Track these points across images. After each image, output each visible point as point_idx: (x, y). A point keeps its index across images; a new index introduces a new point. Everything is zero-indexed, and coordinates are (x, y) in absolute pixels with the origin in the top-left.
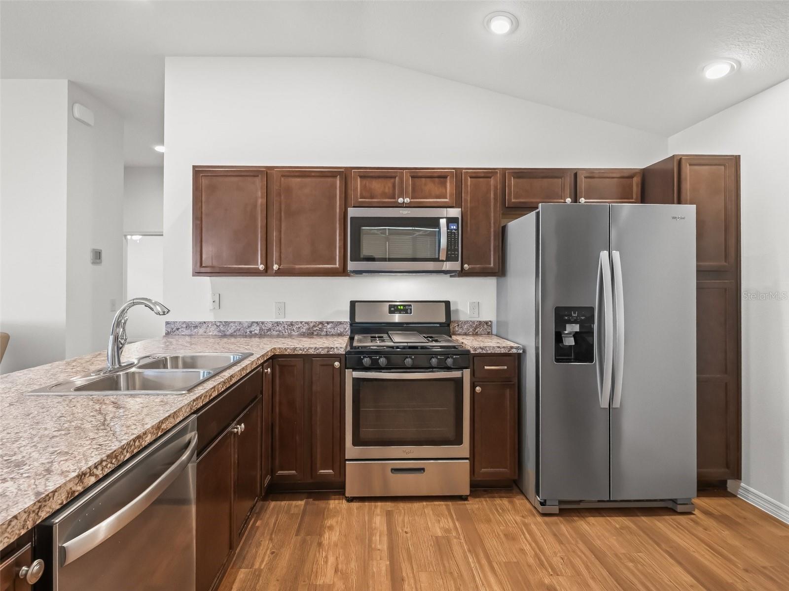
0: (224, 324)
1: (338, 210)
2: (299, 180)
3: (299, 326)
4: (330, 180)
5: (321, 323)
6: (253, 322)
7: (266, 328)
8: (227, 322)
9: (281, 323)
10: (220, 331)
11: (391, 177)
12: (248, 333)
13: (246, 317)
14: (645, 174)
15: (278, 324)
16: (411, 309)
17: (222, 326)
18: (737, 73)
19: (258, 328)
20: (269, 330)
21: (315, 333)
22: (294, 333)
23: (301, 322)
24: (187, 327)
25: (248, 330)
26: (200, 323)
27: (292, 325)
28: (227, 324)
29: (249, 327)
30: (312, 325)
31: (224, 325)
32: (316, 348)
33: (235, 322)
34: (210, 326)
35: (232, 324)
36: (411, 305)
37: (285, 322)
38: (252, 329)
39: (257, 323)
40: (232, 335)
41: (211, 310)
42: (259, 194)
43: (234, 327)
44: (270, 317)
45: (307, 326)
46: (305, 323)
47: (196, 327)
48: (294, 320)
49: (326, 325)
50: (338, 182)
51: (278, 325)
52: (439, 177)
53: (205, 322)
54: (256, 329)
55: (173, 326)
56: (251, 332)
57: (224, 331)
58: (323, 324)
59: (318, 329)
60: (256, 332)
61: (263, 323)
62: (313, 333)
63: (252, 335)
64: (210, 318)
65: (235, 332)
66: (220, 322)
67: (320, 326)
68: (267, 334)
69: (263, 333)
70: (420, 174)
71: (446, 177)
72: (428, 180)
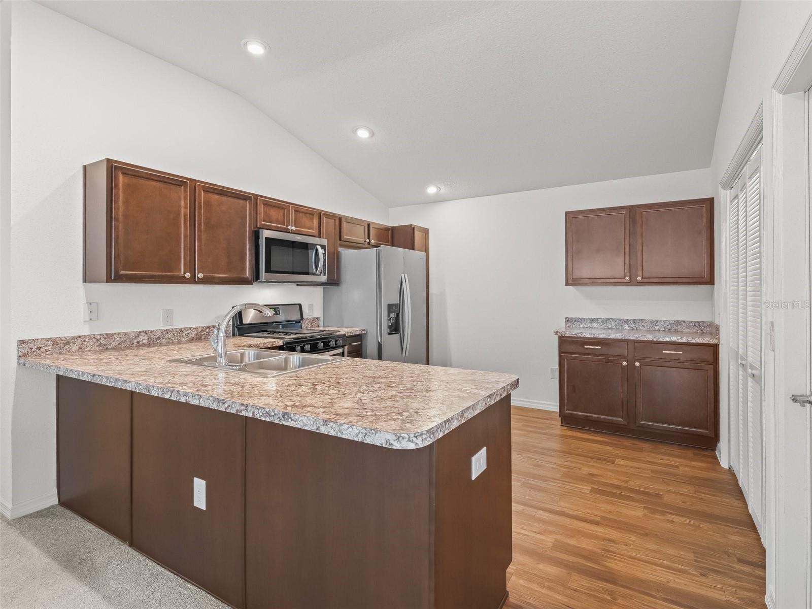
0: (105, 336)
1: (248, 229)
2: (217, 197)
3: (188, 332)
4: (242, 202)
5: (208, 327)
6: (140, 332)
7: (155, 337)
8: (109, 334)
9: (171, 330)
10: (100, 345)
11: (282, 208)
12: (135, 343)
13: (132, 328)
14: (393, 230)
15: (167, 331)
16: (279, 311)
17: (102, 339)
18: (437, 194)
19: (146, 338)
20: (159, 338)
21: (203, 337)
22: (183, 339)
23: (190, 328)
24: (53, 345)
25: (135, 341)
26: (73, 338)
27: (181, 331)
28: (109, 336)
29: (136, 337)
30: (200, 330)
31: (105, 338)
32: (264, 343)
33: (119, 333)
34: (87, 340)
35: (115, 336)
36: (279, 308)
37: (175, 329)
38: (140, 339)
39: (145, 332)
40: (116, 349)
41: (85, 322)
42: (182, 203)
43: (119, 339)
44: (157, 325)
45: (196, 332)
46: (194, 329)
47: (68, 343)
48: (183, 327)
49: (212, 328)
50: (248, 205)
51: (167, 333)
52: (310, 214)
53: (80, 337)
54: (144, 339)
55: (32, 345)
56: (138, 342)
57: (105, 345)
58: (210, 328)
59: (205, 333)
60: (144, 341)
61: (151, 332)
62: (201, 337)
63: (139, 345)
64: (85, 331)
65: (119, 344)
66: (101, 335)
67: (207, 330)
68: (156, 342)
69: (151, 342)
70: (300, 210)
71: (313, 215)
72: (304, 214)
